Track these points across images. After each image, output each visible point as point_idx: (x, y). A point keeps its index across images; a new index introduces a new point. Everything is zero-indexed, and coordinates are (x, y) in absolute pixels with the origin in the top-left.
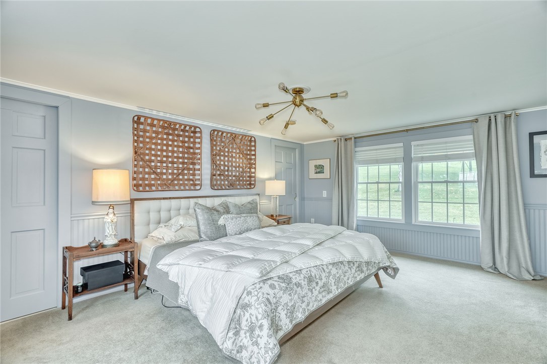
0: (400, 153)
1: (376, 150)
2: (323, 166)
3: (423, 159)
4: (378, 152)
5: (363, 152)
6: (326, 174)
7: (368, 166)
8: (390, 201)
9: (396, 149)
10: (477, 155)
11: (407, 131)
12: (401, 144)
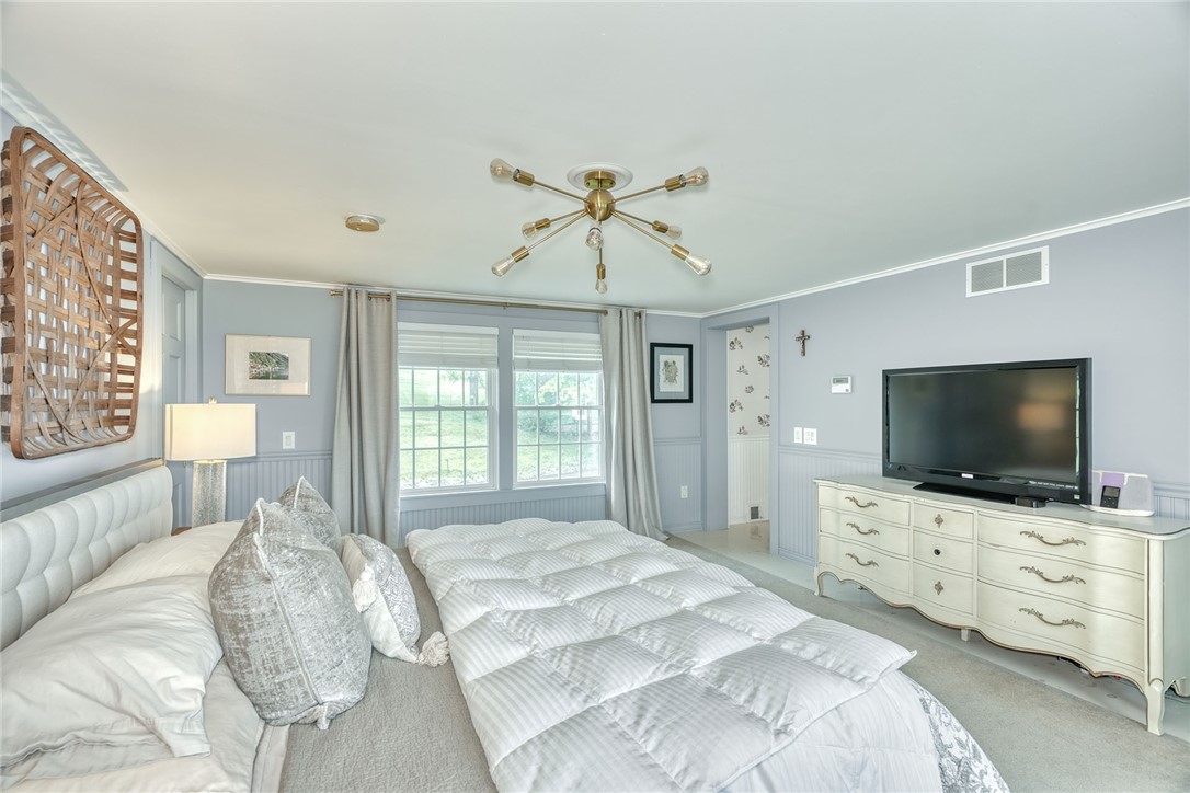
0: (491, 349)
1: (441, 333)
2: (286, 359)
3: (530, 365)
4: (445, 341)
5: (412, 334)
6: (298, 384)
7: (413, 370)
8: (465, 447)
9: (481, 339)
10: (606, 366)
11: (505, 305)
12: (495, 331)
